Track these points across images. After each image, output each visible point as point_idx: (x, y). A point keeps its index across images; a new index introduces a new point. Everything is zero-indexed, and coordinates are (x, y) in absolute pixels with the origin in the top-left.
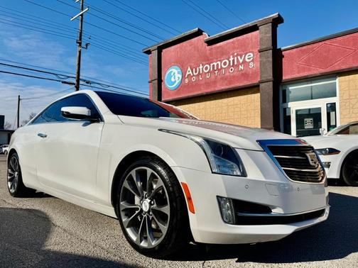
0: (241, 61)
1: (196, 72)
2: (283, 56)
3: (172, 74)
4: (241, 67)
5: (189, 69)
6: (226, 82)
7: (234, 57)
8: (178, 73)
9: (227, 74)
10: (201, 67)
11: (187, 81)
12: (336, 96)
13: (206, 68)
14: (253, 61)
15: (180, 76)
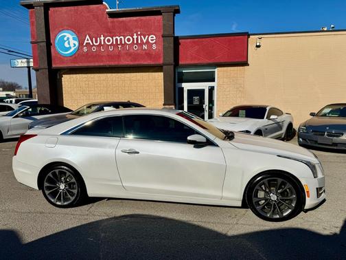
0: (145, 41)
1: (96, 42)
2: (180, 44)
3: (65, 39)
4: (145, 47)
5: (88, 37)
6: (130, 58)
7: (137, 35)
8: (74, 39)
9: (132, 51)
10: (102, 38)
11: (85, 49)
12: (214, 81)
13: (109, 41)
14: (155, 43)
15: (77, 44)
